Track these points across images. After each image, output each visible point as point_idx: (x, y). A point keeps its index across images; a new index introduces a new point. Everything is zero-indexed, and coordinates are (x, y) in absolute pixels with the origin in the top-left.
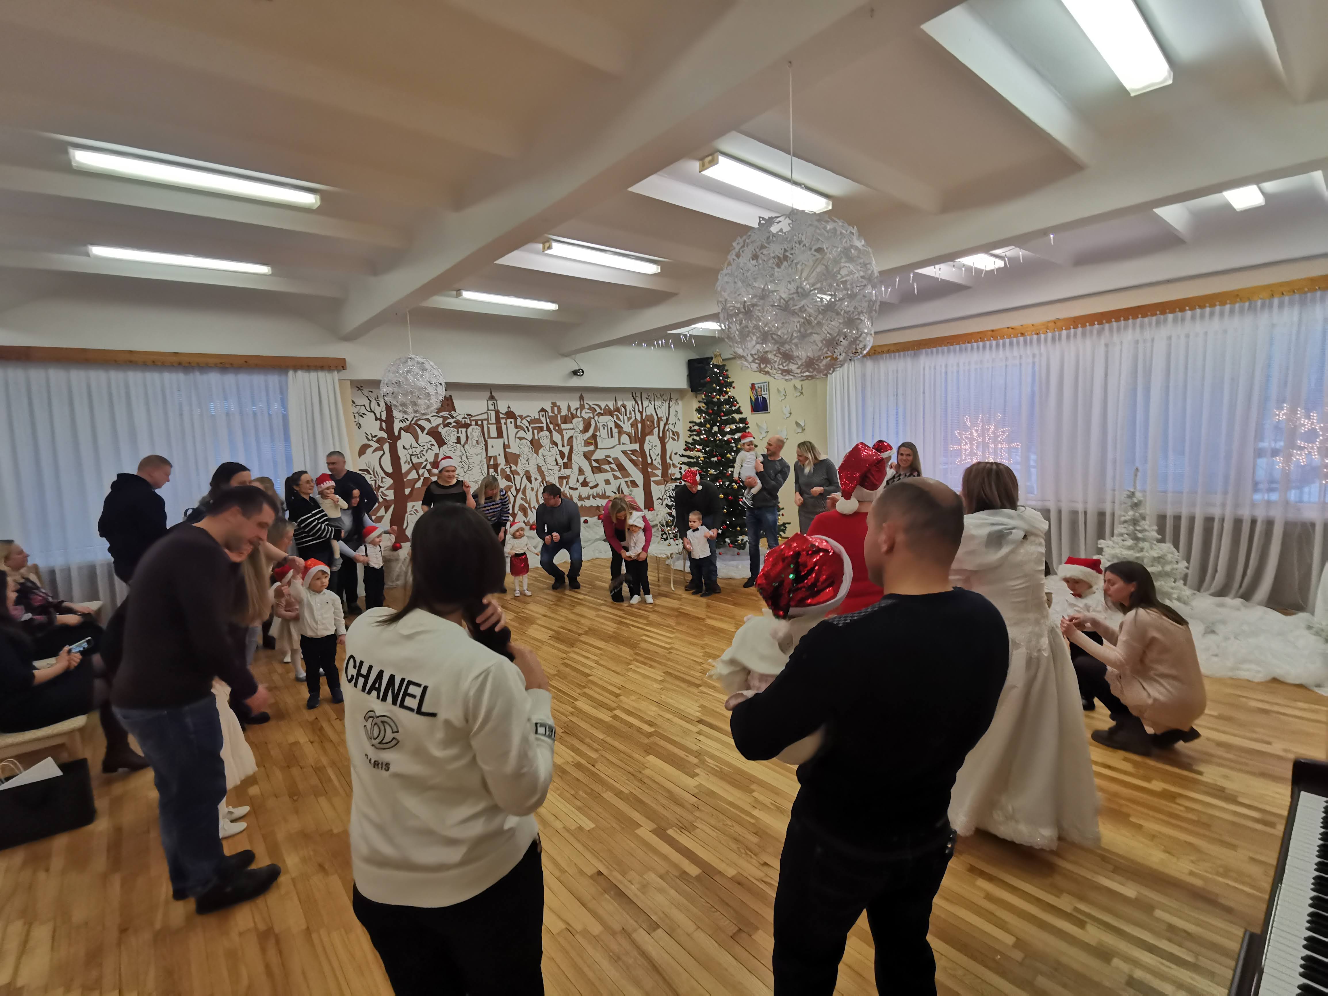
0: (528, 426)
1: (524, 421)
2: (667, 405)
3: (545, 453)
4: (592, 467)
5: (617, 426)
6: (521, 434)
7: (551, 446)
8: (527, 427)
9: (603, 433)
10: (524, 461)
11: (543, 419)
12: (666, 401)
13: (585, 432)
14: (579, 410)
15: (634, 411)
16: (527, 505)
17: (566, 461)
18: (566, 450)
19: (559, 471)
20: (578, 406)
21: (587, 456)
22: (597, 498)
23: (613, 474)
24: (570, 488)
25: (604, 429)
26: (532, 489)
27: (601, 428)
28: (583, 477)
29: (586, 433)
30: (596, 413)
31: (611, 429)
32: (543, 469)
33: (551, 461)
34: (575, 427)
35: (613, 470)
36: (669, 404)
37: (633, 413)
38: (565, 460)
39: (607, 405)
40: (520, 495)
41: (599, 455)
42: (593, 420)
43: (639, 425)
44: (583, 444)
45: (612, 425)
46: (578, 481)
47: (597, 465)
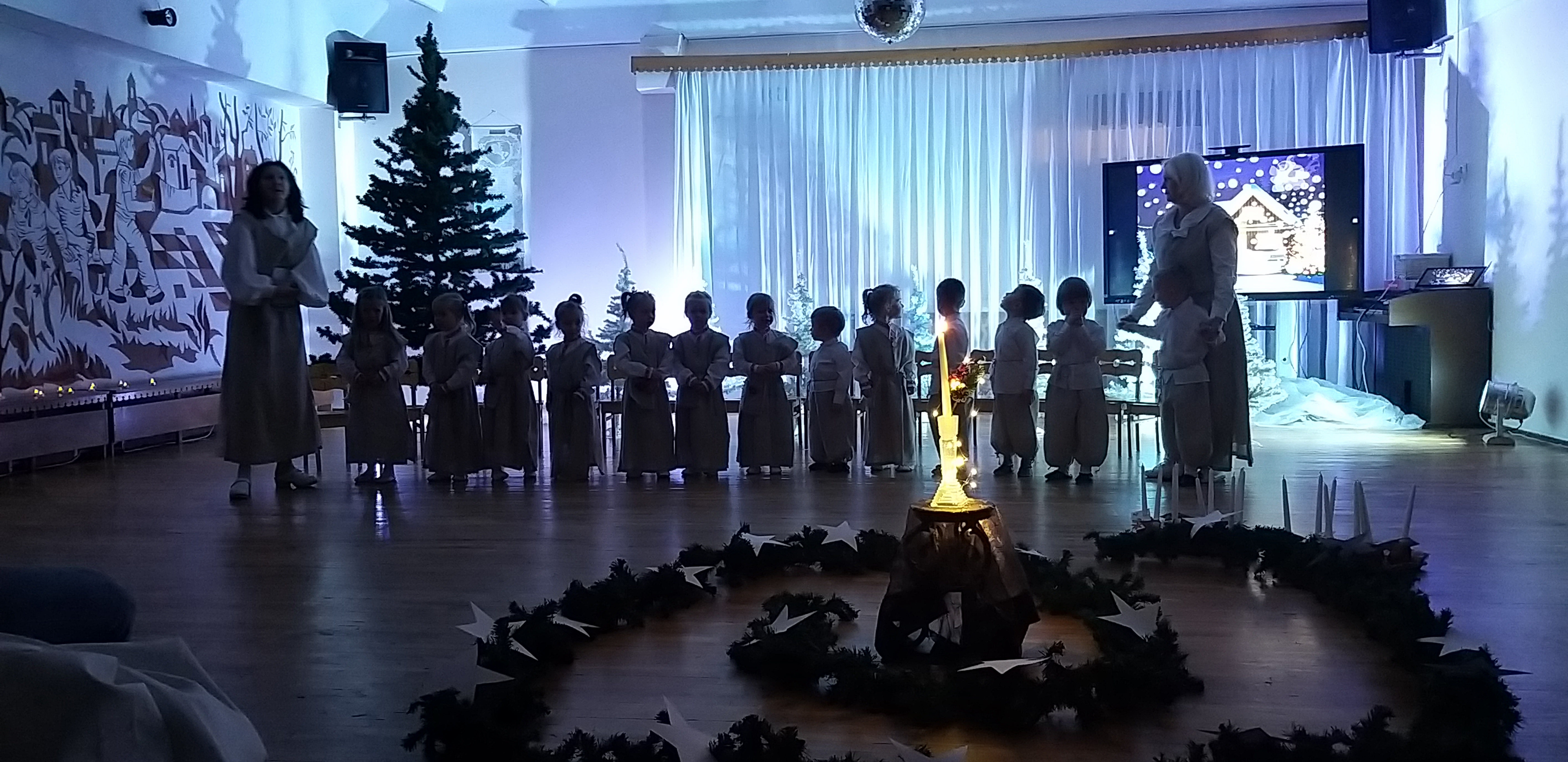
0: (30, 129)
1: (21, 115)
2: (278, 134)
3: (65, 204)
4: (151, 251)
5: (196, 164)
6: (15, 146)
7: (74, 188)
8: (27, 131)
9: (171, 177)
10: (21, 217)
11: (59, 118)
12: (275, 128)
13: (138, 168)
14: (127, 111)
15: (224, 136)
16: (26, 329)
17: (104, 229)
18: (103, 201)
19: (91, 251)
20: (126, 103)
21: (143, 223)
22: (160, 327)
23: (189, 273)
24: (112, 296)
25: (172, 166)
26: (38, 290)
27: (167, 163)
28: (136, 271)
29: (140, 169)
30: (158, 125)
31: (185, 166)
32: (59, 243)
33: (73, 222)
34: (120, 152)
35: (189, 264)
36: (280, 133)
37: (221, 138)
38: (102, 227)
39: (176, 112)
40: (12, 303)
41: (163, 224)
42: (151, 140)
43: (233, 169)
44: (134, 194)
45: (185, 159)
46: (125, 282)
47: (163, 249)
